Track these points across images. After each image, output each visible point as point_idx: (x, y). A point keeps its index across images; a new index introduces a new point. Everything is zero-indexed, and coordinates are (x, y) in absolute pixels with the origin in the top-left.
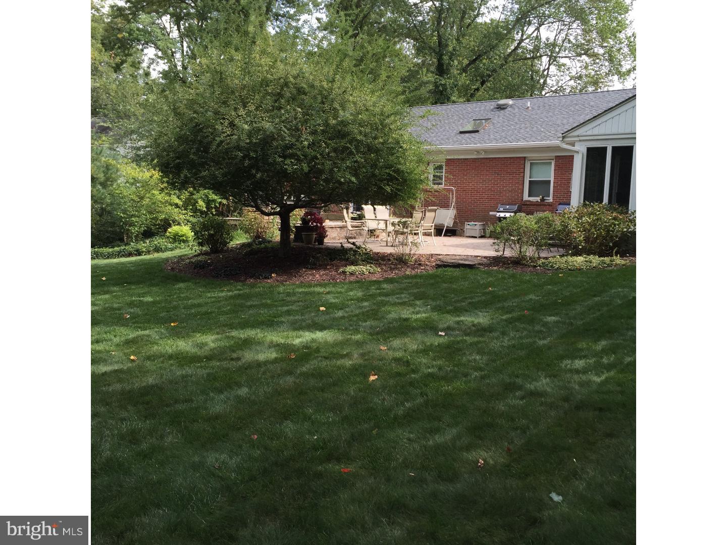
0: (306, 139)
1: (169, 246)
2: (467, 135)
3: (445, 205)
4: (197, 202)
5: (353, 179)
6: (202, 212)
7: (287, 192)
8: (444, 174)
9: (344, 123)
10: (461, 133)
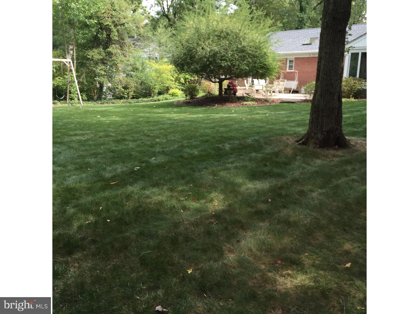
0: (230, 53)
1: (171, 98)
2: (306, 46)
3: (293, 79)
4: (180, 79)
5: (247, 68)
6: (183, 84)
7: (222, 73)
8: (294, 65)
9: (244, 47)
10: (303, 45)
